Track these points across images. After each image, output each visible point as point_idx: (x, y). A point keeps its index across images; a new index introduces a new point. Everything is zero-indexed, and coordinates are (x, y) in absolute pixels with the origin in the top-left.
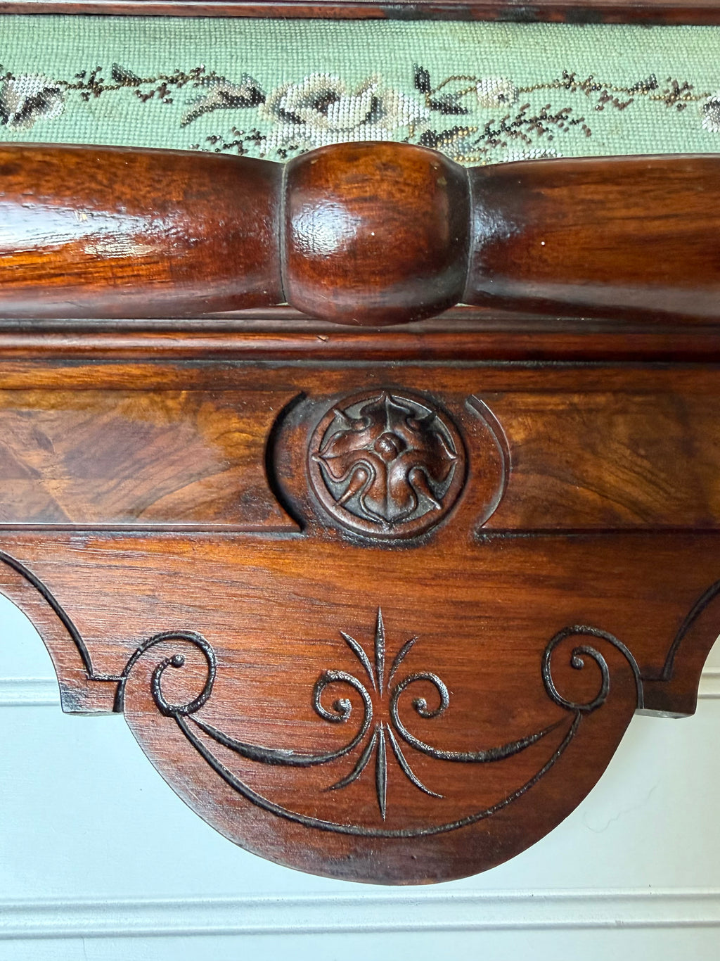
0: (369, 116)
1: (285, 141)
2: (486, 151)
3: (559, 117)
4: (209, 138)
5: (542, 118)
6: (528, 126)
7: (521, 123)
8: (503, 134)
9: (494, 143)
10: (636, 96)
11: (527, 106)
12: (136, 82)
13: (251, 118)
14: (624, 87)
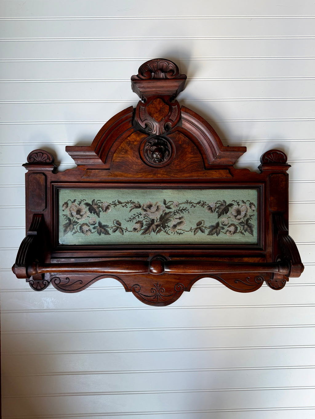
2: (173, 216)
3: (185, 209)
4: (134, 214)
5: (182, 210)
7: (179, 211)
8: (176, 213)
9: (175, 215)
10: (197, 205)
11: (180, 207)
12: (122, 203)
13: (139, 210)
14: (196, 203)
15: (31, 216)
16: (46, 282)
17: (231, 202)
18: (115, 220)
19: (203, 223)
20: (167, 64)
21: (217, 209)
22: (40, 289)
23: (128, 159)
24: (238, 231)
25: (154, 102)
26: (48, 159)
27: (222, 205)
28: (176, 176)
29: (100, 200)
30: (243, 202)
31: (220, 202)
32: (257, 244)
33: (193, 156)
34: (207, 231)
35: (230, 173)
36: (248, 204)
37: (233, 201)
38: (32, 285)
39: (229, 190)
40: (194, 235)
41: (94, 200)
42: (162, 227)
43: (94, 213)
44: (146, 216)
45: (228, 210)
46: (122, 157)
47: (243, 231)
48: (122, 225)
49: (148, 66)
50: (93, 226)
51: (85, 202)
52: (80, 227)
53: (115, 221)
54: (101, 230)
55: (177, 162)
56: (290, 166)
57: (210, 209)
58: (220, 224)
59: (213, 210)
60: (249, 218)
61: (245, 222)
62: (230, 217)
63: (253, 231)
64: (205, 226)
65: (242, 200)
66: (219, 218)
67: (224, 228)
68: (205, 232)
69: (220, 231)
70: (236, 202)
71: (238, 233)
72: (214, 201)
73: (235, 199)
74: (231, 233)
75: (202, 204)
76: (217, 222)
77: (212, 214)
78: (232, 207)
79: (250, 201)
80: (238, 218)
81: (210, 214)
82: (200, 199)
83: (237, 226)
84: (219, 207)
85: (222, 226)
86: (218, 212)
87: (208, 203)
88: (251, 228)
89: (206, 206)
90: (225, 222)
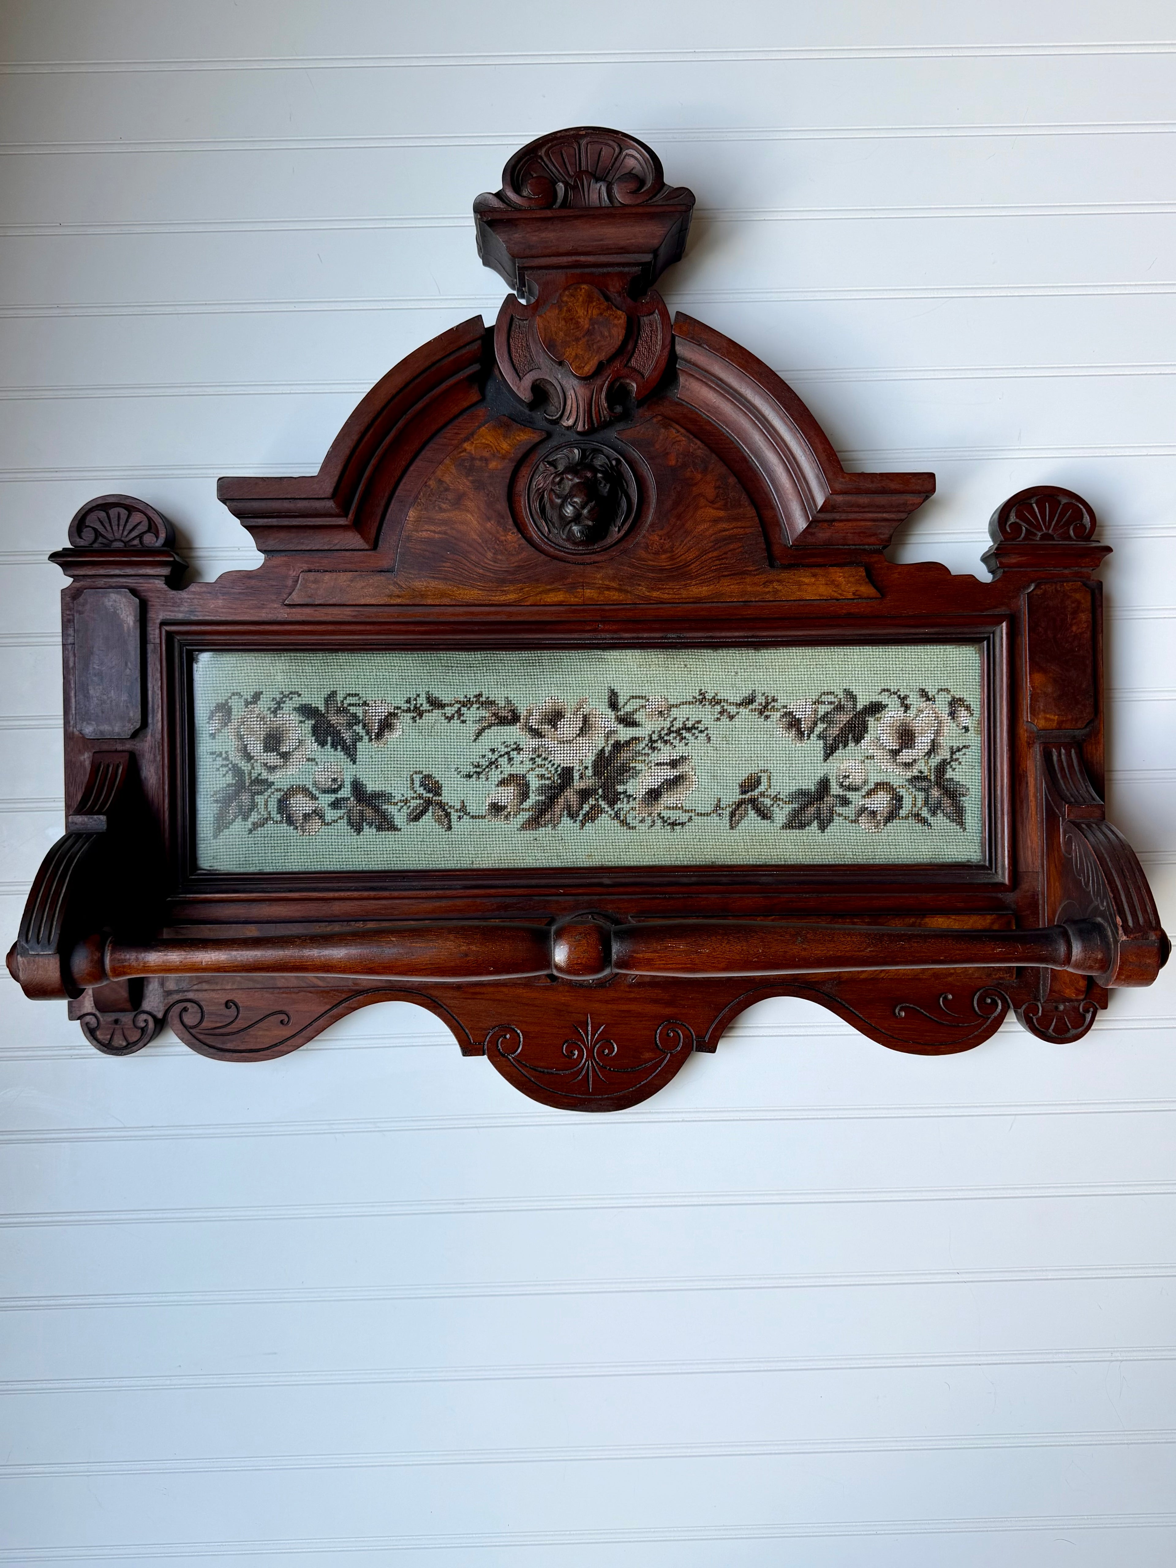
0: (581, 729)
1: (535, 750)
2: (648, 754)
3: (693, 727)
4: (491, 750)
5: (683, 729)
6: (675, 735)
7: (670, 734)
8: (659, 742)
9: (654, 749)
10: (742, 709)
11: (675, 719)
12: (442, 706)
13: (514, 733)
14: (735, 701)
15: (86, 758)
16: (146, 1021)
17: (876, 698)
18: (416, 773)
19: (764, 780)
20: (617, 150)
21: (820, 727)
22: (126, 1047)
23: (463, 528)
24: (903, 812)
25: (565, 299)
26: (149, 530)
27: (840, 708)
28: (655, 594)
29: (356, 695)
30: (924, 694)
31: (831, 698)
32: (980, 868)
33: (722, 514)
34: (781, 814)
35: (871, 578)
36: (942, 705)
37: (884, 690)
38: (91, 1032)
39: (868, 650)
40: (732, 828)
41: (334, 694)
42: (605, 797)
43: (334, 746)
44: (539, 756)
45: (865, 729)
46: (444, 522)
47: (925, 813)
48: (445, 792)
49: (541, 158)
50: (331, 798)
51: (297, 701)
52: (280, 801)
53: (417, 779)
54: (361, 813)
55: (661, 537)
56: (1109, 550)
57: (793, 723)
58: (835, 784)
59: (803, 729)
60: (946, 759)
61: (932, 774)
62: (874, 756)
63: (962, 810)
64: (775, 794)
65: (920, 689)
66: (828, 761)
67: (850, 800)
68: (775, 815)
69: (833, 813)
70: (896, 696)
71: (906, 818)
72: (807, 694)
73: (892, 684)
74: (878, 818)
75: (760, 707)
76: (822, 775)
77: (800, 745)
78: (881, 718)
79: (952, 693)
80: (904, 761)
81: (793, 746)
82: (753, 686)
83: (901, 790)
84: (827, 718)
85: (841, 794)
86: (826, 737)
87: (785, 701)
88: (956, 800)
89: (778, 713)
90: (851, 777)
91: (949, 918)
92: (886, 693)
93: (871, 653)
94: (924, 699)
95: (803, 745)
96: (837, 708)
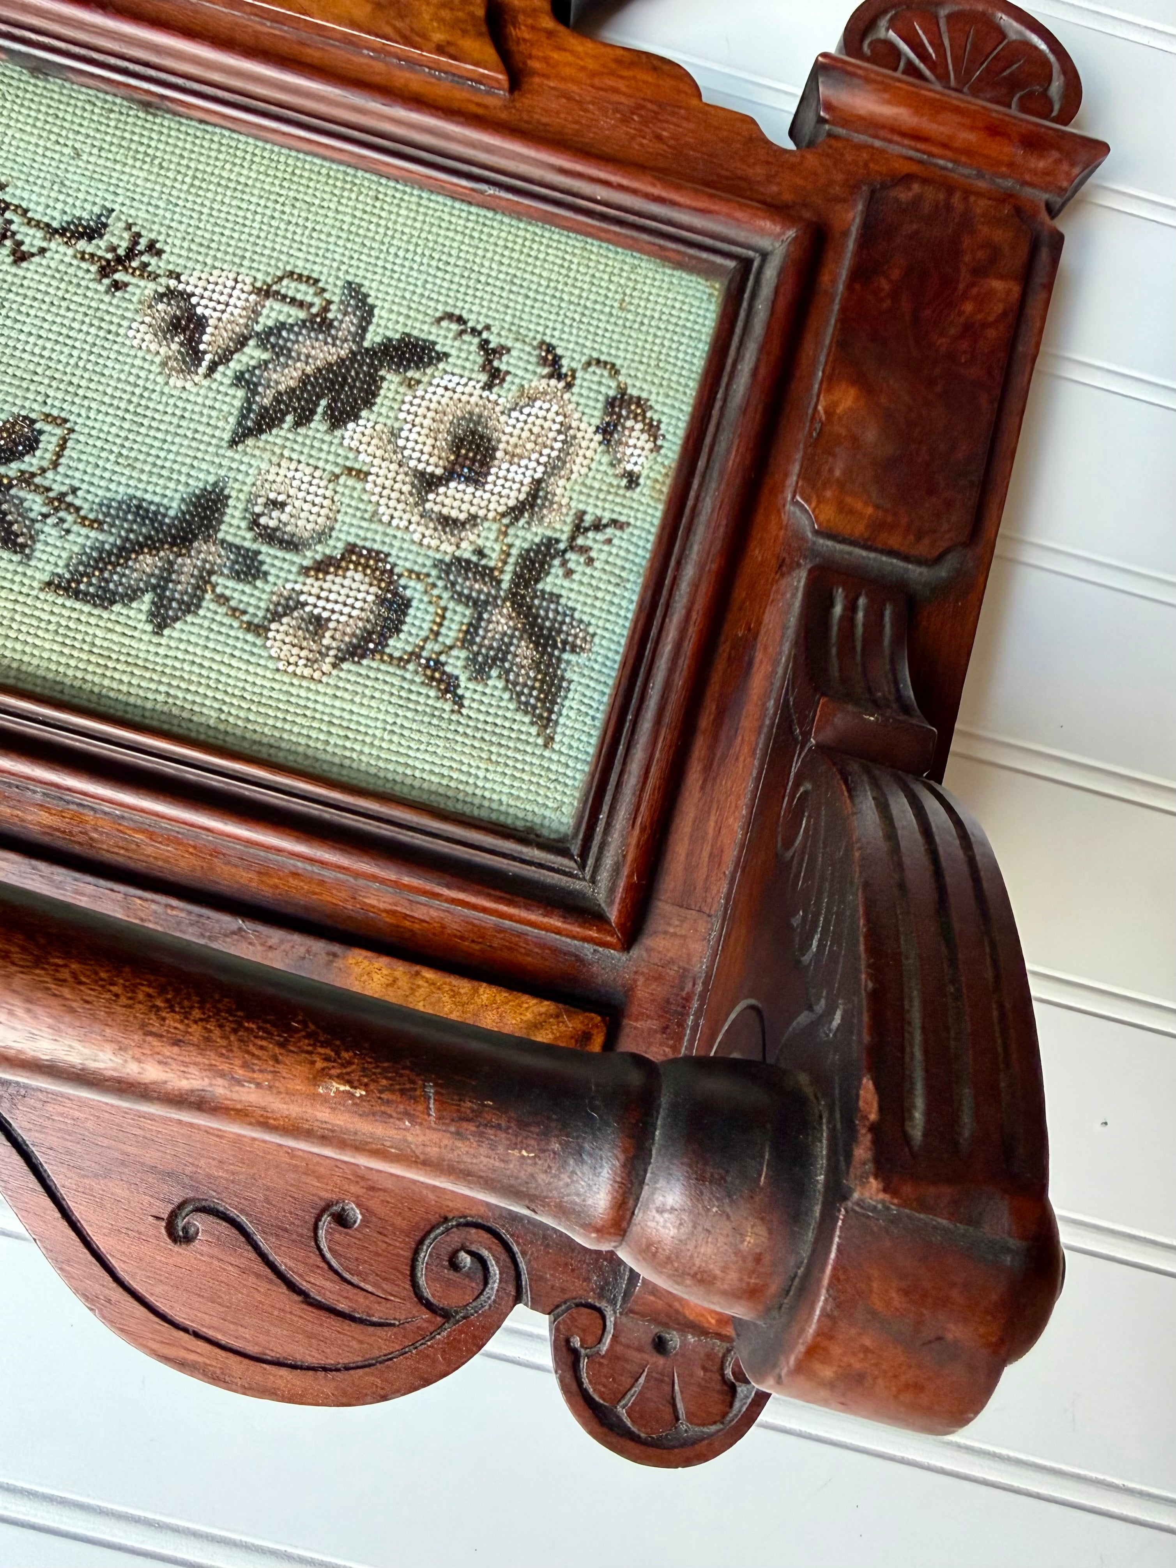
10: (55, 244)
14: (46, 219)
17: (422, 330)
19: (49, 443)
21: (252, 354)
24: (396, 645)
27: (319, 323)
30: (549, 357)
31: (305, 293)
32: (558, 846)
34: (59, 549)
36: (588, 400)
45: (369, 398)
47: (457, 665)
56: (1100, 149)
57: (183, 323)
58: (237, 514)
59: (202, 347)
60: (558, 541)
61: (509, 568)
62: (368, 474)
63: (560, 687)
64: (64, 489)
65: (543, 342)
66: (240, 447)
67: (265, 568)
68: (39, 546)
69: (205, 591)
70: (476, 341)
71: (401, 662)
72: (246, 263)
73: (475, 308)
74: (325, 642)
75: (109, 256)
76: (211, 479)
77: (180, 384)
78: (419, 382)
79: (621, 378)
80: (445, 511)
81: (160, 379)
82: (110, 197)
83: (412, 584)
84: (279, 336)
85: (247, 544)
86: (256, 385)
87: (181, 261)
88: (551, 655)
89: (151, 285)
90: (288, 509)
91: (417, 973)
92: (454, 327)
93: (446, 217)
94: (546, 371)
95: (189, 385)
96: (313, 322)
